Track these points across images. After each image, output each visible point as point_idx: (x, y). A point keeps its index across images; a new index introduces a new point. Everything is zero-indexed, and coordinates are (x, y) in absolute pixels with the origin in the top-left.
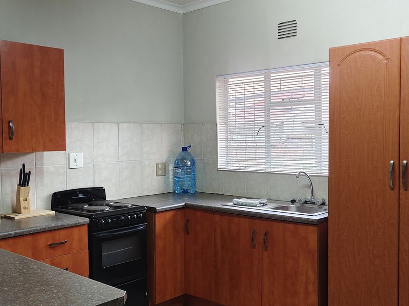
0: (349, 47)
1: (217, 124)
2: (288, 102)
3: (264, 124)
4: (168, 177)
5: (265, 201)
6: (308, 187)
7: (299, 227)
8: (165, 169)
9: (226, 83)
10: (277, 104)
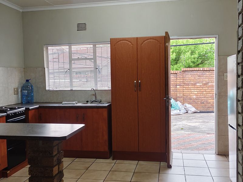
0: (118, 39)
1: (45, 68)
2: (81, 58)
3: (69, 68)
4: (19, 95)
5: (77, 102)
6: (94, 95)
7: (99, 109)
8: (17, 91)
9: (47, 49)
10: (76, 59)
